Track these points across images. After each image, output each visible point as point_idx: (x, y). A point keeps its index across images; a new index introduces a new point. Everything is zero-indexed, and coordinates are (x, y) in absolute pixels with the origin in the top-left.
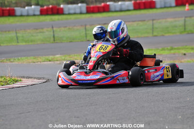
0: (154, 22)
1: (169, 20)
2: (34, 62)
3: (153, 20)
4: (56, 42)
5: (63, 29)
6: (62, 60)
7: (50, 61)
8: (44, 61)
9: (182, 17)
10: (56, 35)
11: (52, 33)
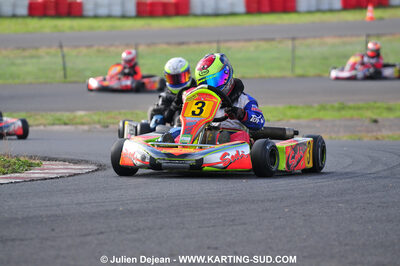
0: (297, 42)
1: (330, 40)
3: (293, 39)
4: (68, 79)
5: (84, 51)
6: (94, 123)
7: (66, 124)
8: (53, 124)
9: (358, 36)
10: (69, 65)
11: (59, 60)
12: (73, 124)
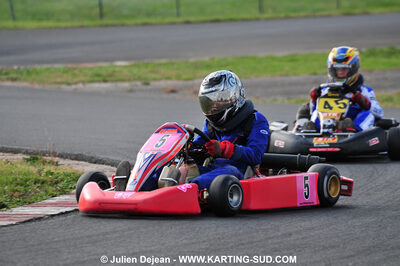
2: (69, 84)
6: (135, 80)
12: (112, 81)
